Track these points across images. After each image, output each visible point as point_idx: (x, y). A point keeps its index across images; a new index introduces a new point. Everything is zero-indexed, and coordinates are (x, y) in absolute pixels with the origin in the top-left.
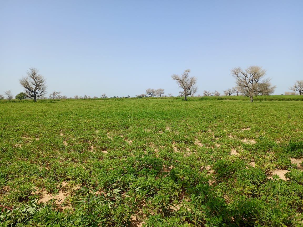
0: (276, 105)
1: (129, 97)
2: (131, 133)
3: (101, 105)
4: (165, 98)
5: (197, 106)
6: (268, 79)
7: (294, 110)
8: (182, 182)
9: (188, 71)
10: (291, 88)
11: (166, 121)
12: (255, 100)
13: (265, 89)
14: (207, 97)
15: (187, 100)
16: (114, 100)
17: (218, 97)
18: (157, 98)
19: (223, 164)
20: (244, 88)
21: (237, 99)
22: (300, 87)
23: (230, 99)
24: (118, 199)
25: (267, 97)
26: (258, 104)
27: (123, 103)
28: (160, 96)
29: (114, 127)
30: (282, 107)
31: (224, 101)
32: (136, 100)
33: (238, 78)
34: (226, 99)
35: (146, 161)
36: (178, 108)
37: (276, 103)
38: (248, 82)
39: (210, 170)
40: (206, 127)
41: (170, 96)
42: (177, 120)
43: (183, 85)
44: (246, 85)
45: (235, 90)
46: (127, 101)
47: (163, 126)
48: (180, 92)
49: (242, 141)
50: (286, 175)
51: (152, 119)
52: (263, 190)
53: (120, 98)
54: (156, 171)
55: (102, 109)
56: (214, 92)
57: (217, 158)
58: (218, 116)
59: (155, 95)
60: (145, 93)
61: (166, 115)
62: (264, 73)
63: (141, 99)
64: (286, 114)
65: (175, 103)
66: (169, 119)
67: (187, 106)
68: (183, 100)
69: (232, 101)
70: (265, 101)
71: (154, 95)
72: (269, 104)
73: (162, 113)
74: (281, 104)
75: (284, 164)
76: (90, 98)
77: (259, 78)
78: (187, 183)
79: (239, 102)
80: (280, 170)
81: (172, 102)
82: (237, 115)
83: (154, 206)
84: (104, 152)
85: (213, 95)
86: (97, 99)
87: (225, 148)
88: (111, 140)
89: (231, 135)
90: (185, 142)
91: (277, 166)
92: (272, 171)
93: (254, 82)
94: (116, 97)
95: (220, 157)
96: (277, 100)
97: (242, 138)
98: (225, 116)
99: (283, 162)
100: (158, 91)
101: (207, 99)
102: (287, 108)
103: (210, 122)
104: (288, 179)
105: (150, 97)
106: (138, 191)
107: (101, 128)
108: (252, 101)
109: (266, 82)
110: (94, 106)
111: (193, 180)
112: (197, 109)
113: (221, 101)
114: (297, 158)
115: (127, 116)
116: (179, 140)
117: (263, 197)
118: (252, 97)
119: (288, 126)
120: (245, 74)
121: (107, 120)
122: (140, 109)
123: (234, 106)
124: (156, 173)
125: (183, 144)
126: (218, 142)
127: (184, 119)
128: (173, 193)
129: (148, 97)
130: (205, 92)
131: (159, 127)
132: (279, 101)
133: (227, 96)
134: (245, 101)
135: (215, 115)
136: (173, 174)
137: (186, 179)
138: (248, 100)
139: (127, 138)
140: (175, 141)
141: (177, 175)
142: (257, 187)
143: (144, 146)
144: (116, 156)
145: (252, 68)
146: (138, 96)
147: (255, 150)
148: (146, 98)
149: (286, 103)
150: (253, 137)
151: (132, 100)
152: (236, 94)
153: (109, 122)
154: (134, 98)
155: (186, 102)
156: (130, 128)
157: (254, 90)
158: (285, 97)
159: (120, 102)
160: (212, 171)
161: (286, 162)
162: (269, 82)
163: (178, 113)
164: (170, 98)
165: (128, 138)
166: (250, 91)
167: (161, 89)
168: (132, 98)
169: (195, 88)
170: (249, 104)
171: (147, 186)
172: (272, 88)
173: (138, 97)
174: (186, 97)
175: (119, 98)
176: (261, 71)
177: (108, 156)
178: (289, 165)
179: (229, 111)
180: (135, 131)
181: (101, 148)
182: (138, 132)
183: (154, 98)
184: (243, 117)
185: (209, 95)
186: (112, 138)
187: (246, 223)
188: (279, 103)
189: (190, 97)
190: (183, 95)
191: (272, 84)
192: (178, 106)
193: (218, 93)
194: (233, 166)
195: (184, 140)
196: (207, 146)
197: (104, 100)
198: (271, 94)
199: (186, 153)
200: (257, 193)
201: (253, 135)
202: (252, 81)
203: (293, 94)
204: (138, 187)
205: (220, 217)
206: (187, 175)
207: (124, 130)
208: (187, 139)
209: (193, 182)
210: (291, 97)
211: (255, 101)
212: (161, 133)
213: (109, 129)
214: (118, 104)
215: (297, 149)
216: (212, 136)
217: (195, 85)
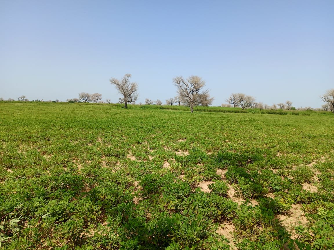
0: (214, 116)
1: (58, 101)
2: (52, 146)
3: (18, 109)
4: (102, 105)
5: (137, 115)
6: (208, 89)
7: (228, 122)
8: (102, 202)
9: (129, 76)
10: (226, 100)
11: (99, 131)
12: (195, 110)
13: (204, 100)
14: (149, 105)
15: (127, 108)
16: (37, 104)
17: (160, 106)
18: (92, 105)
19: (151, 179)
20: (185, 98)
21: (178, 109)
22: (234, 100)
23: (172, 109)
24: (16, 232)
25: (206, 108)
26: (197, 115)
27: (48, 108)
28: (97, 102)
29: (30, 138)
30: (218, 118)
31: (165, 110)
32: (66, 106)
33: (179, 87)
34: (167, 109)
35: (63, 181)
36: (116, 116)
37: (214, 115)
38: (189, 93)
39: (138, 186)
40: (142, 139)
41: (108, 103)
42: (112, 131)
43: (123, 91)
44: (187, 95)
45: (176, 100)
46: (54, 105)
47: (94, 137)
48: (120, 99)
49: (177, 153)
50: (210, 187)
51: (83, 129)
52: (186, 204)
53: (46, 102)
54: (73, 192)
55: (18, 115)
56: (156, 101)
57: (147, 172)
58: (157, 126)
59: (91, 101)
60: (78, 97)
61: (101, 124)
62: (203, 84)
63: (73, 104)
64: (220, 126)
65: (114, 110)
66: (103, 129)
67: (126, 115)
68: (123, 108)
69: (174, 111)
70: (204, 112)
71: (89, 100)
72: (207, 116)
73: (96, 122)
74: (218, 115)
75: (210, 176)
76: (3, 101)
77: (199, 89)
78: (108, 203)
79: (180, 113)
80: (206, 182)
81: (110, 109)
82: (176, 126)
83: (63, 236)
84: (8, 170)
85: (155, 103)
86: (12, 102)
87: (158, 161)
88: (22, 155)
89: (166, 147)
90: (117, 156)
91: (204, 178)
92: (198, 183)
93: (194, 93)
94: (41, 101)
95: (151, 170)
96: (214, 111)
97: (177, 150)
98: (164, 127)
99: (209, 173)
100: (94, 95)
101: (148, 107)
102: (222, 119)
103: (148, 133)
104: (211, 191)
105: (84, 102)
106: (45, 219)
107: (12, 140)
108: (192, 112)
109: (206, 93)
110: (8, 111)
111: (115, 199)
112: (137, 118)
113: (163, 110)
114: (223, 169)
115: (50, 125)
116: (109, 154)
117: (185, 212)
118: (192, 107)
119: (220, 138)
120: (187, 84)
121: (21, 130)
122: (69, 117)
123: (175, 117)
124: (74, 194)
125: (113, 158)
126: (152, 155)
127: (120, 129)
128: (90, 217)
129: (82, 102)
130: (147, 100)
131: (89, 139)
132: (216, 113)
133: (169, 105)
134: (185, 112)
135: (154, 126)
136: (94, 194)
137: (107, 198)
138: (189, 110)
139: (45, 152)
140: (105, 154)
141: (97, 195)
142: (181, 202)
143: (66, 161)
144: (24, 175)
145: (193, 78)
146: (69, 100)
147: (186, 162)
148: (79, 103)
149: (222, 114)
150: (187, 148)
151: (61, 105)
152: (177, 104)
153: (25, 132)
154: (64, 103)
155: (126, 110)
156: (52, 139)
157: (194, 101)
158: (222, 109)
159: (45, 107)
160: (140, 187)
161: (211, 174)
162: (208, 93)
163: (115, 123)
164: (108, 105)
165: (47, 152)
166: (191, 101)
167: (97, 94)
168: (61, 103)
169: (136, 95)
170: (189, 115)
171: (59, 211)
172: (210, 100)
173: (69, 102)
174: (126, 105)
175: (44, 102)
176: (201, 82)
177: (12, 176)
178: (214, 176)
179: (169, 121)
180: (58, 143)
181: (7, 165)
182: (61, 145)
183: (90, 104)
184: (181, 128)
185: (151, 103)
186: (24, 152)
187: (164, 241)
188: (216, 114)
189: (131, 105)
190: (122, 101)
191: (211, 95)
192: (116, 114)
193: (160, 102)
194: (161, 180)
195: (115, 154)
196: (140, 159)
197: (22, 104)
198: (209, 106)
199: (115, 168)
200: (180, 208)
201: (188, 146)
202: (193, 91)
203: (229, 106)
204: (46, 214)
205: (135, 240)
206: (109, 194)
207: (43, 142)
208: (119, 152)
209: (115, 201)
210: (227, 109)
211: (195, 112)
212: (90, 145)
213: (23, 141)
214: (42, 110)
215: (223, 159)
216: (148, 148)
217: (136, 92)
